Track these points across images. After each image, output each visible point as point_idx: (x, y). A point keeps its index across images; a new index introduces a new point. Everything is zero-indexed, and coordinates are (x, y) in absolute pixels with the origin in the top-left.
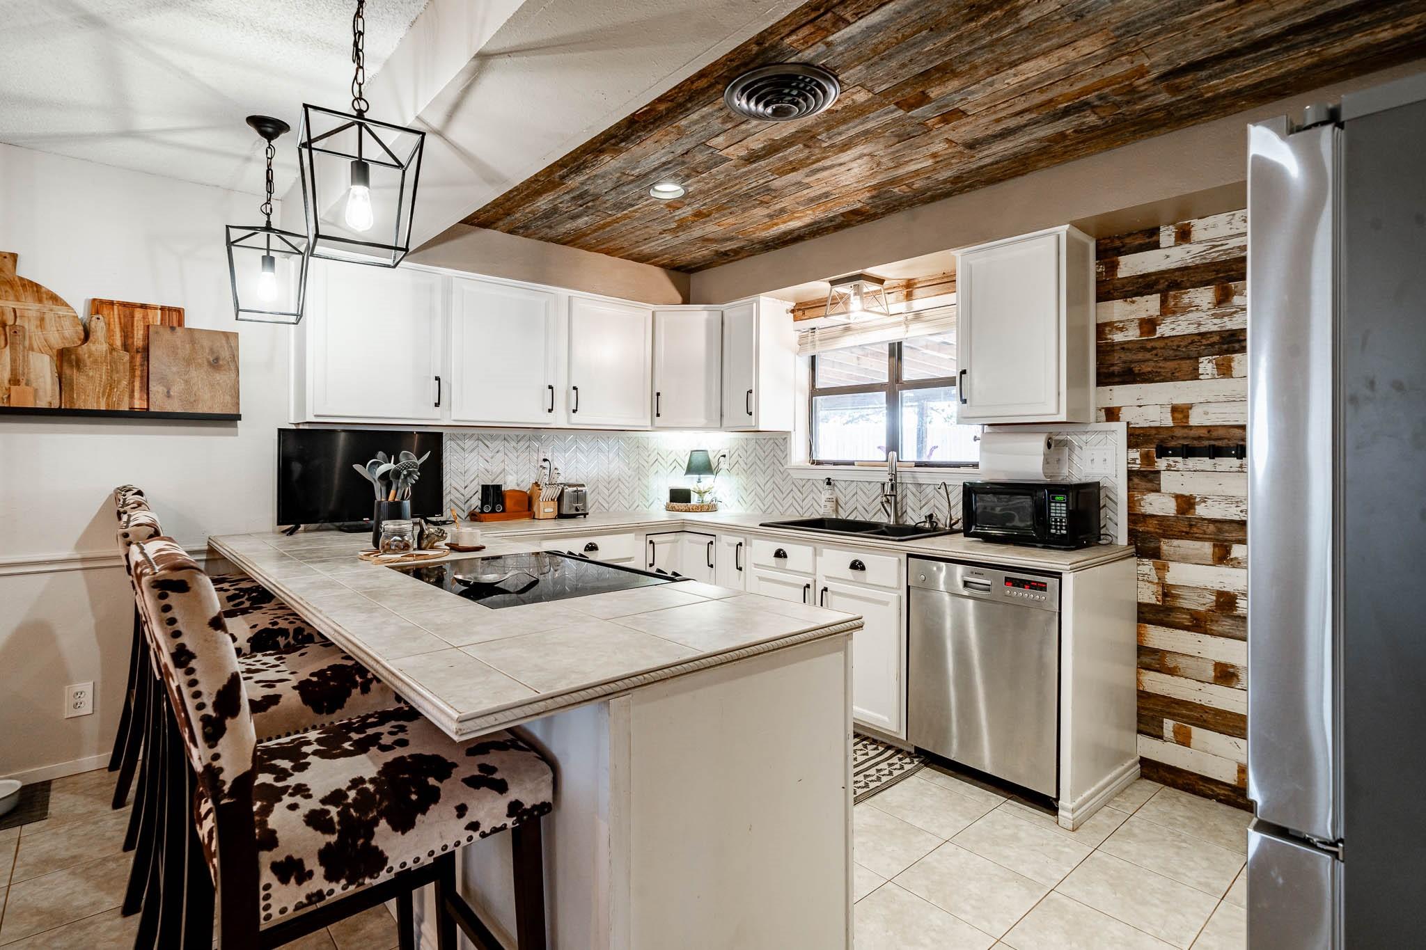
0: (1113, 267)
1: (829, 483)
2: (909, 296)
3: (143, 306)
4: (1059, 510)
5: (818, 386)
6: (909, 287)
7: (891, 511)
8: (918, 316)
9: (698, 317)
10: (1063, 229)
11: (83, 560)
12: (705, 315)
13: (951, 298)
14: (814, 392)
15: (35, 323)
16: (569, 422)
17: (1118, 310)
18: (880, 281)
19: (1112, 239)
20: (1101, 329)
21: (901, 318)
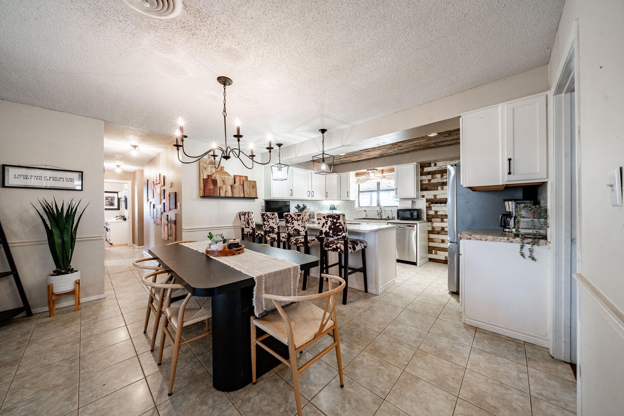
0: (423, 170)
1: (365, 211)
2: (382, 173)
3: (242, 176)
4: (415, 214)
5: (360, 191)
6: (383, 171)
7: (380, 216)
8: (384, 177)
9: (335, 176)
10: (415, 163)
11: (234, 226)
12: (337, 175)
13: (393, 173)
14: (359, 192)
15: (227, 180)
16: (312, 198)
17: (424, 177)
18: (377, 170)
19: (423, 164)
20: (421, 181)
21: (381, 177)
